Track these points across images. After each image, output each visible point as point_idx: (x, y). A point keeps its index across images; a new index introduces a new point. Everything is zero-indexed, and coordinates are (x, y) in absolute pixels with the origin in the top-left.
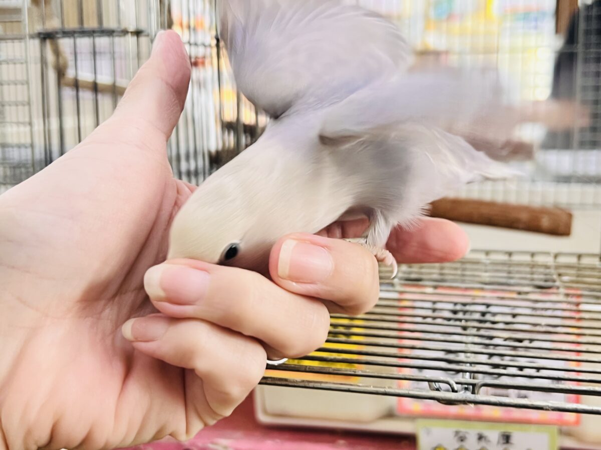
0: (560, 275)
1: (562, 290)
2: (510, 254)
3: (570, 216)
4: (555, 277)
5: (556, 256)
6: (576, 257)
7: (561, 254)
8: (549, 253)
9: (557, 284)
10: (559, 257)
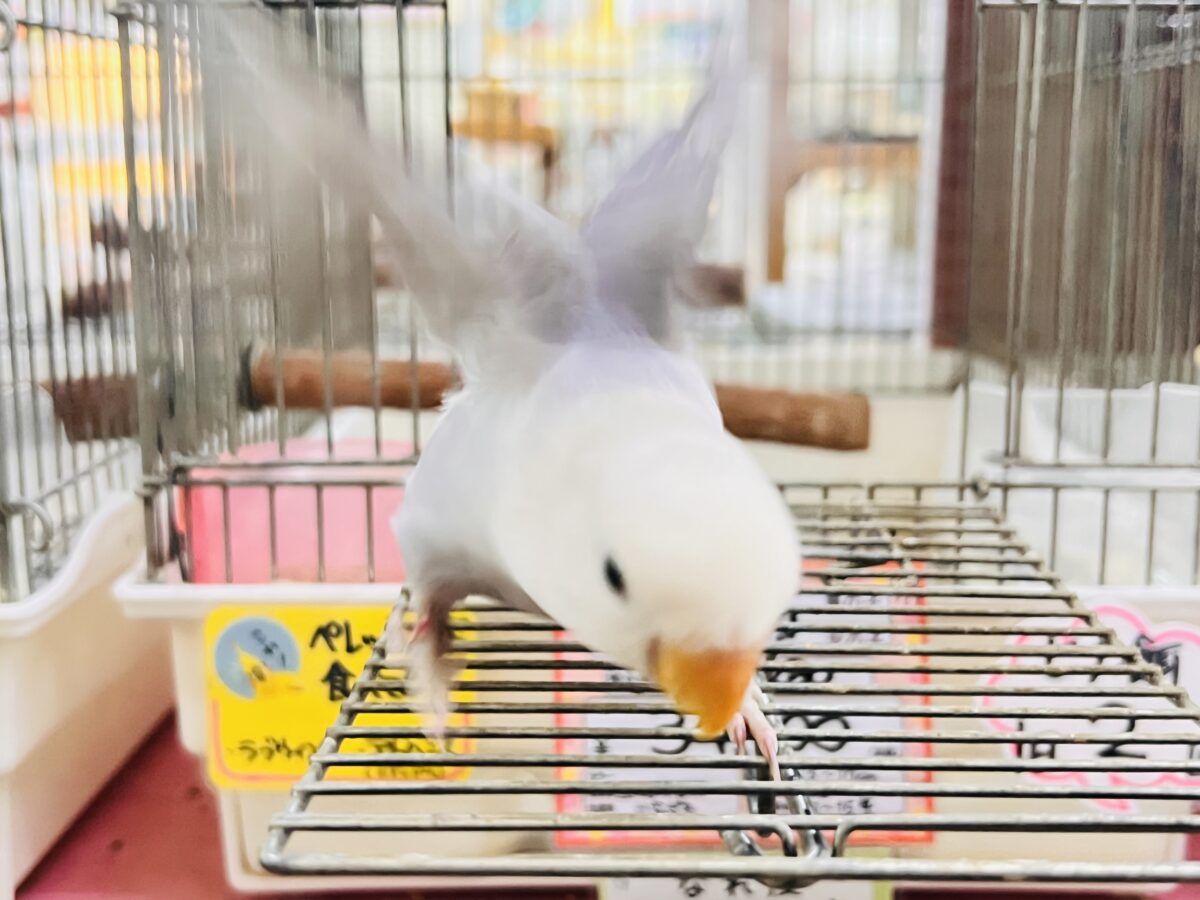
0: (893, 533)
1: (904, 567)
3: (866, 410)
4: (885, 537)
5: (872, 489)
6: (911, 494)
7: (881, 486)
8: (857, 486)
9: (897, 553)
10: (878, 493)
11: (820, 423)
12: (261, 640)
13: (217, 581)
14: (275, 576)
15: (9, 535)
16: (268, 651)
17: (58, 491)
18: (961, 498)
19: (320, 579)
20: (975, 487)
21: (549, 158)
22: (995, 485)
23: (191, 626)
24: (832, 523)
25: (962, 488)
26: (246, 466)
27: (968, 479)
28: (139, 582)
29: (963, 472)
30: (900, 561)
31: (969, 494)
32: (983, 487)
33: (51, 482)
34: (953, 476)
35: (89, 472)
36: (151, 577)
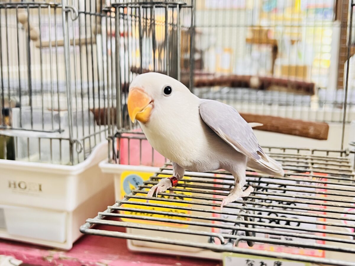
0: (313, 164)
1: (312, 174)
2: (284, 149)
3: (327, 128)
4: (310, 165)
5: (313, 151)
6: (325, 153)
7: (316, 150)
8: (308, 150)
9: (310, 169)
10: (315, 152)
11: (311, 131)
12: (135, 181)
13: (127, 164)
14: (141, 164)
15: (73, 148)
16: (137, 184)
17: (89, 137)
18: (341, 156)
19: (152, 166)
20: (345, 152)
21: (275, 50)
22: (352, 152)
23: (118, 175)
24: (300, 160)
25: (342, 153)
26: (133, 133)
27: (344, 150)
28: (106, 163)
29: (342, 148)
30: (310, 172)
31: (344, 154)
32: (348, 153)
33: (86, 134)
34: (339, 149)
35: (100, 133)
36: (109, 162)
